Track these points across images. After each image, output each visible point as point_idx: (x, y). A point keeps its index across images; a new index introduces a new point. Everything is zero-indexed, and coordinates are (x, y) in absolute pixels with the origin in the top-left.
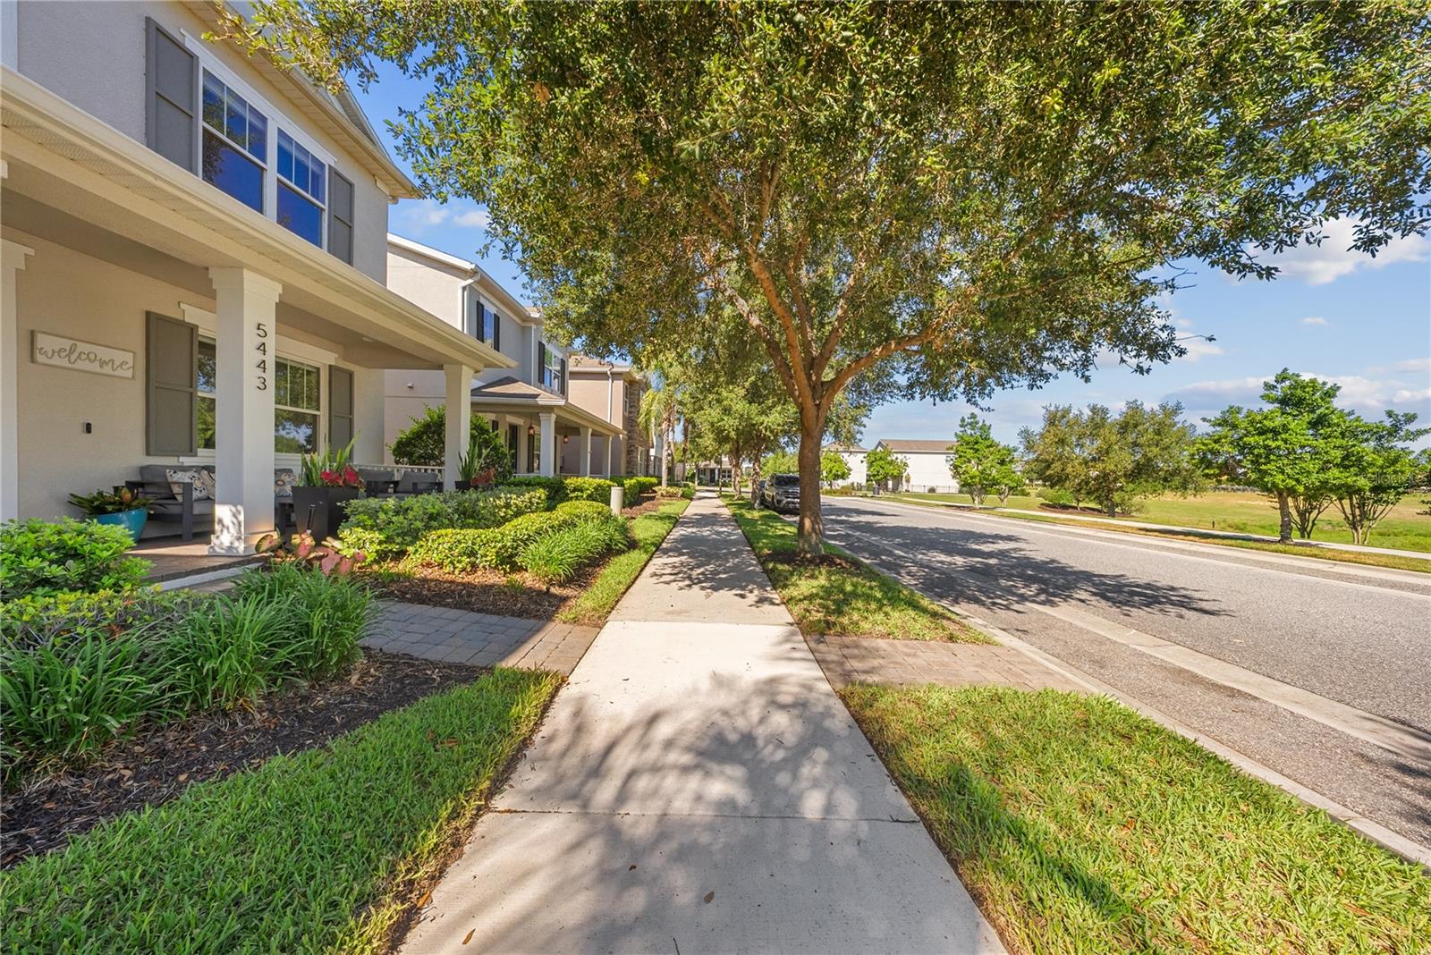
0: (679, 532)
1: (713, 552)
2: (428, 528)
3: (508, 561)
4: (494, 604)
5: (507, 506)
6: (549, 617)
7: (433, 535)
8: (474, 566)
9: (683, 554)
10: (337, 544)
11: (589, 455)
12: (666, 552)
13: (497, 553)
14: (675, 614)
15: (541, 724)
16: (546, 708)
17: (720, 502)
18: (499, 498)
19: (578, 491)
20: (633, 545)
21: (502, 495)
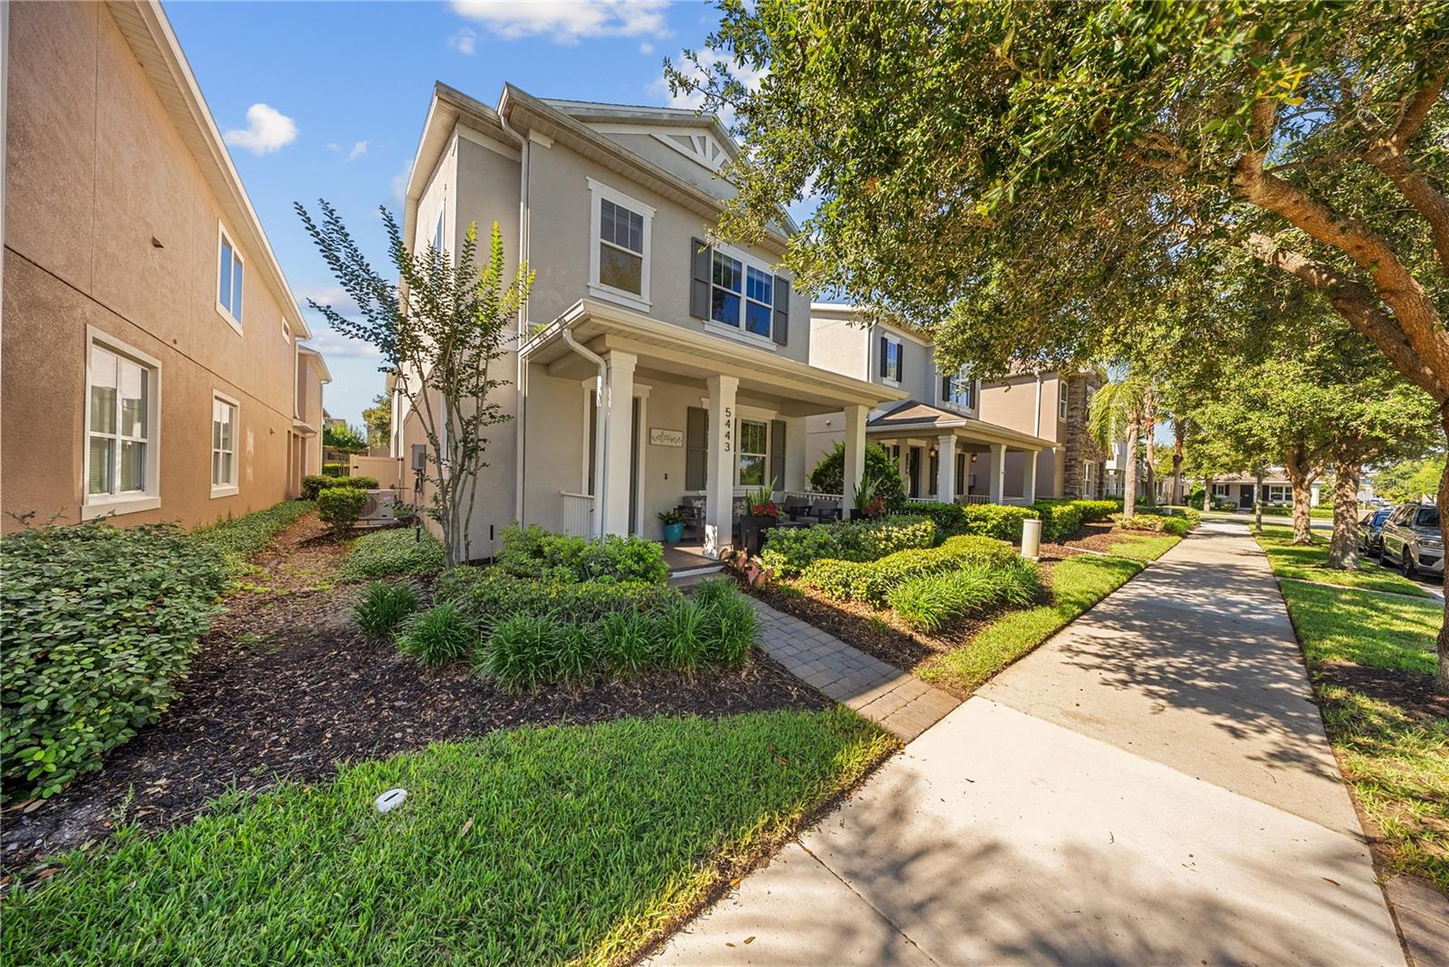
0: (1138, 590)
1: (1198, 635)
2: (817, 555)
3: (876, 596)
4: (858, 637)
5: (888, 538)
6: (907, 668)
7: (818, 563)
8: (848, 596)
9: (1131, 628)
10: (759, 561)
11: (1002, 476)
12: (1101, 618)
13: (868, 587)
14: (1078, 718)
15: (864, 783)
16: (872, 769)
17: (1252, 545)
18: (880, 531)
19: (981, 520)
20: (1042, 597)
21: (884, 528)
